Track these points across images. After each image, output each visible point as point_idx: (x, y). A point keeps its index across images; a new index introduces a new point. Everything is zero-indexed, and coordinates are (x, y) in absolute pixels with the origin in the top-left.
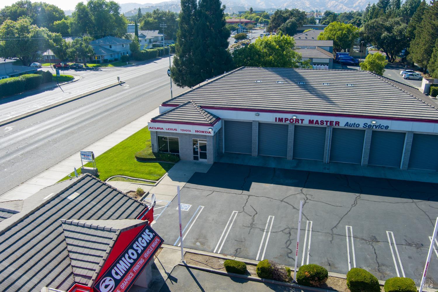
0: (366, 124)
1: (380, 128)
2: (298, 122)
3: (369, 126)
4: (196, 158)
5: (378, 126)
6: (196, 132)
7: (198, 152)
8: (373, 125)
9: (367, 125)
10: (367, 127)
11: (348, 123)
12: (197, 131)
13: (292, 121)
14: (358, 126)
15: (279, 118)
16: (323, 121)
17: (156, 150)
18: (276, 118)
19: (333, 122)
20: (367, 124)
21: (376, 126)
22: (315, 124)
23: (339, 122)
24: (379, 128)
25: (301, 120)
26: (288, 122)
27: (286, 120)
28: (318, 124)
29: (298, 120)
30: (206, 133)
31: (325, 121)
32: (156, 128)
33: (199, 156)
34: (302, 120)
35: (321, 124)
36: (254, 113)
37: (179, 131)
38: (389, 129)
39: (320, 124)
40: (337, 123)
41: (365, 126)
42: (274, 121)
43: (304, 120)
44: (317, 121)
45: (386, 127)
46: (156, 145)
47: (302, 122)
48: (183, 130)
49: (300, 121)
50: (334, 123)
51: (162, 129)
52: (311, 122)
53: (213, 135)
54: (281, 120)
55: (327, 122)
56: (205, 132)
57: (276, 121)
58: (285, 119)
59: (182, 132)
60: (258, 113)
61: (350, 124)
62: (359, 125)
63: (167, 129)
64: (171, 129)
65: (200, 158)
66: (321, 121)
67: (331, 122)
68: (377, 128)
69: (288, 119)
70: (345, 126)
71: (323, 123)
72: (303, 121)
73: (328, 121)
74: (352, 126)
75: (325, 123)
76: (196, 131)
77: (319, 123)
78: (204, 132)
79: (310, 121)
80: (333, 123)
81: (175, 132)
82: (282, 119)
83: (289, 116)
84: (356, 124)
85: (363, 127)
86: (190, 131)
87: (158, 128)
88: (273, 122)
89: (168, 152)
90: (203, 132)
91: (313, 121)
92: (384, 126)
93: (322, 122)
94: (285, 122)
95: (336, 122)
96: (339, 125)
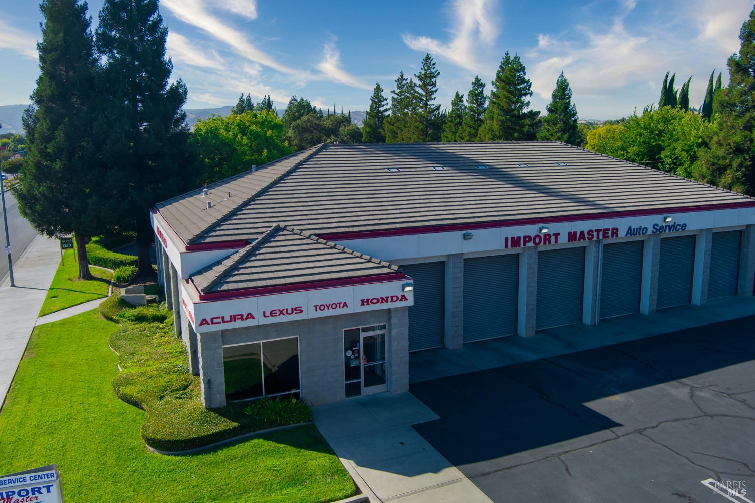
0: (656, 227)
1: (675, 231)
2: (550, 243)
3: (660, 229)
4: (353, 390)
5: (672, 225)
6: (363, 305)
7: (358, 367)
8: (666, 226)
9: (658, 228)
10: (658, 233)
11: (630, 228)
12: (368, 300)
13: (537, 240)
14: (644, 231)
15: (513, 239)
16: (592, 231)
17: (221, 399)
18: (507, 239)
19: (608, 230)
20: (657, 225)
21: (669, 226)
22: (579, 240)
23: (617, 229)
24: (673, 231)
25: (554, 235)
26: (531, 244)
27: (527, 239)
28: (584, 239)
29: (549, 236)
30: (392, 301)
31: (596, 231)
32: (227, 319)
33: (362, 380)
34: (556, 235)
35: (588, 238)
36: (459, 234)
37: (309, 314)
38: (687, 229)
39: (587, 240)
40: (615, 231)
41: (655, 231)
42: (503, 247)
43: (559, 234)
44: (582, 233)
45: (682, 226)
46: (220, 379)
47: (556, 241)
48: (322, 307)
49: (553, 239)
50: (610, 232)
51: (250, 316)
52: (572, 237)
53: (412, 304)
54: (516, 242)
55: (598, 231)
56: (389, 299)
57: (507, 246)
58: (525, 237)
59: (320, 314)
60: (469, 231)
61: (634, 229)
62: (646, 229)
63: (268, 314)
64: (281, 312)
65: (366, 385)
66: (588, 233)
67: (605, 231)
68: (672, 231)
69: (530, 237)
70: (626, 235)
71: (593, 236)
72: (559, 237)
73: (601, 230)
74: (636, 234)
75: (595, 234)
76: (363, 301)
77: (586, 236)
78: (386, 301)
79: (570, 234)
80: (608, 233)
81: (295, 317)
82: (519, 238)
83: (531, 230)
84: (642, 228)
85: (653, 232)
86: (345, 305)
87: (233, 318)
88: (500, 250)
89: (261, 394)
90: (384, 300)
91: (575, 233)
92: (679, 225)
93: (590, 232)
94: (525, 245)
95: (613, 229)
96: (617, 236)
